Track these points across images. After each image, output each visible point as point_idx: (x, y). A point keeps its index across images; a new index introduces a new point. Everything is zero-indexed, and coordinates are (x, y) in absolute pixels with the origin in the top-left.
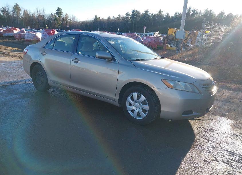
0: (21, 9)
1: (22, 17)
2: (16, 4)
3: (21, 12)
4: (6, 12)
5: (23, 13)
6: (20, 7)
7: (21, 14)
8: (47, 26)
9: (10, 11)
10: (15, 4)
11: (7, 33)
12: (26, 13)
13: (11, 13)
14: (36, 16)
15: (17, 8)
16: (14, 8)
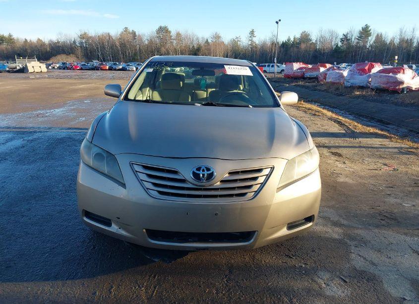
0: (372, 33)
1: (371, 46)
2: (366, 25)
3: (370, 38)
4: (347, 40)
5: (374, 39)
6: (370, 30)
7: (371, 40)
8: (396, 57)
9: (353, 38)
10: (364, 26)
11: (310, 72)
12: (379, 37)
13: (354, 41)
14: (397, 41)
15: (365, 32)
16: (361, 33)
